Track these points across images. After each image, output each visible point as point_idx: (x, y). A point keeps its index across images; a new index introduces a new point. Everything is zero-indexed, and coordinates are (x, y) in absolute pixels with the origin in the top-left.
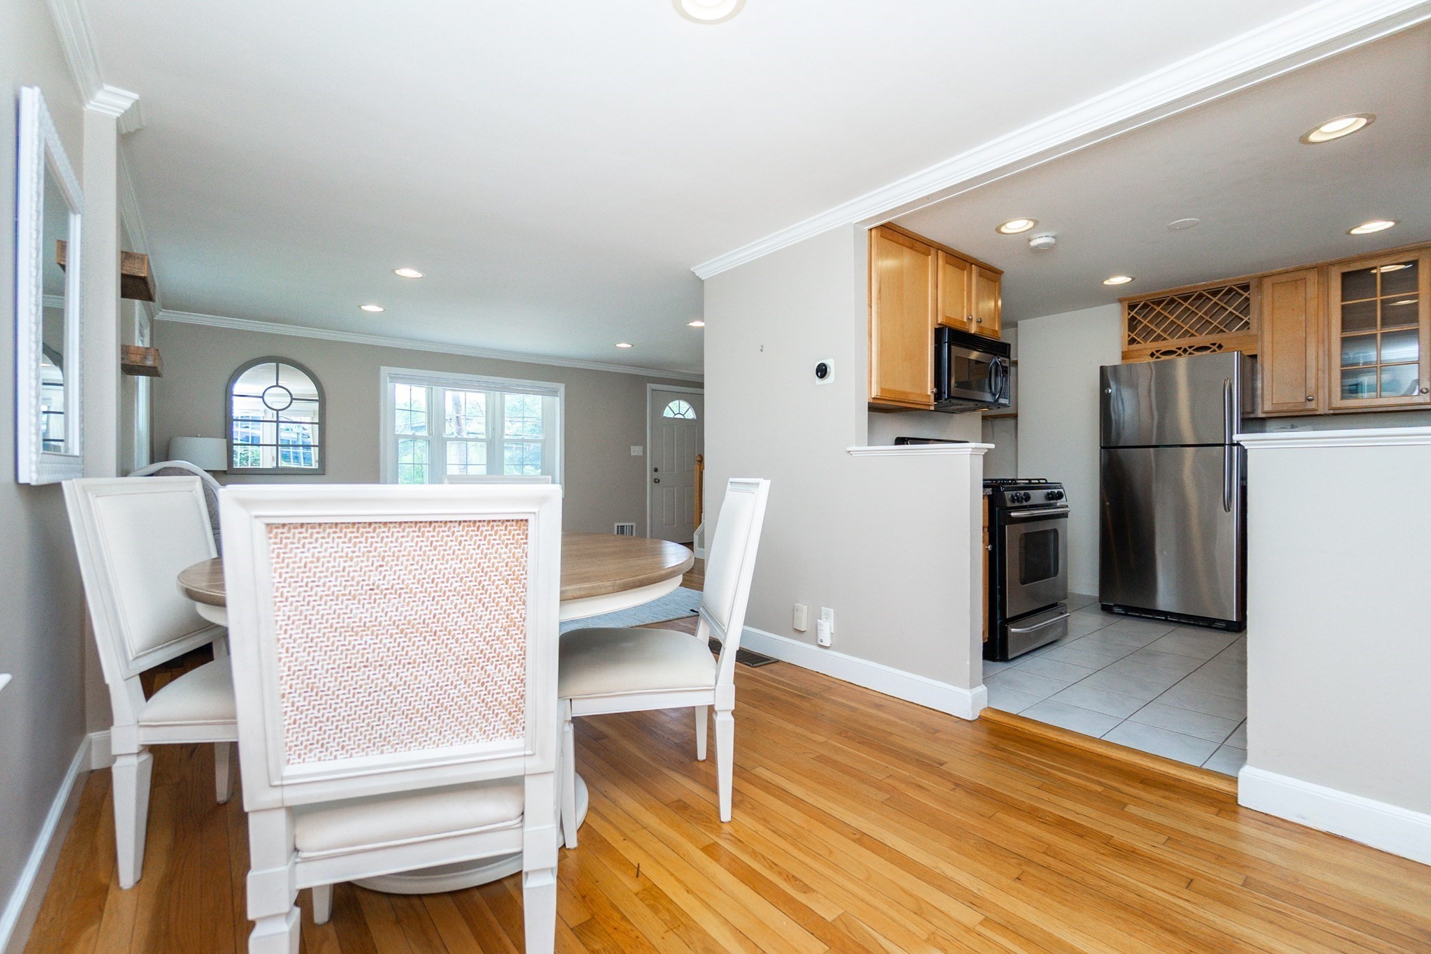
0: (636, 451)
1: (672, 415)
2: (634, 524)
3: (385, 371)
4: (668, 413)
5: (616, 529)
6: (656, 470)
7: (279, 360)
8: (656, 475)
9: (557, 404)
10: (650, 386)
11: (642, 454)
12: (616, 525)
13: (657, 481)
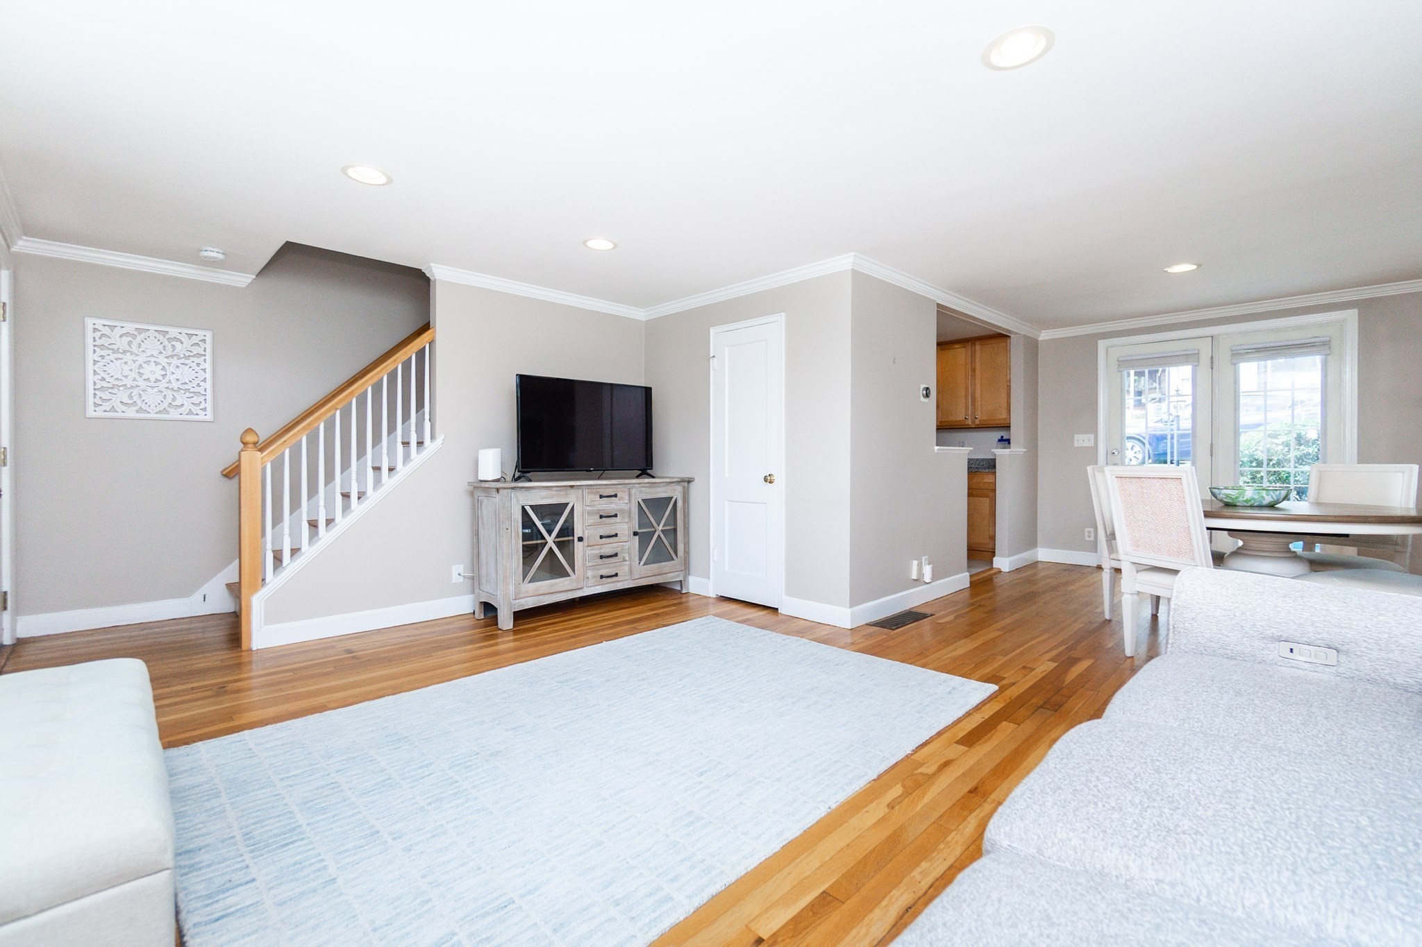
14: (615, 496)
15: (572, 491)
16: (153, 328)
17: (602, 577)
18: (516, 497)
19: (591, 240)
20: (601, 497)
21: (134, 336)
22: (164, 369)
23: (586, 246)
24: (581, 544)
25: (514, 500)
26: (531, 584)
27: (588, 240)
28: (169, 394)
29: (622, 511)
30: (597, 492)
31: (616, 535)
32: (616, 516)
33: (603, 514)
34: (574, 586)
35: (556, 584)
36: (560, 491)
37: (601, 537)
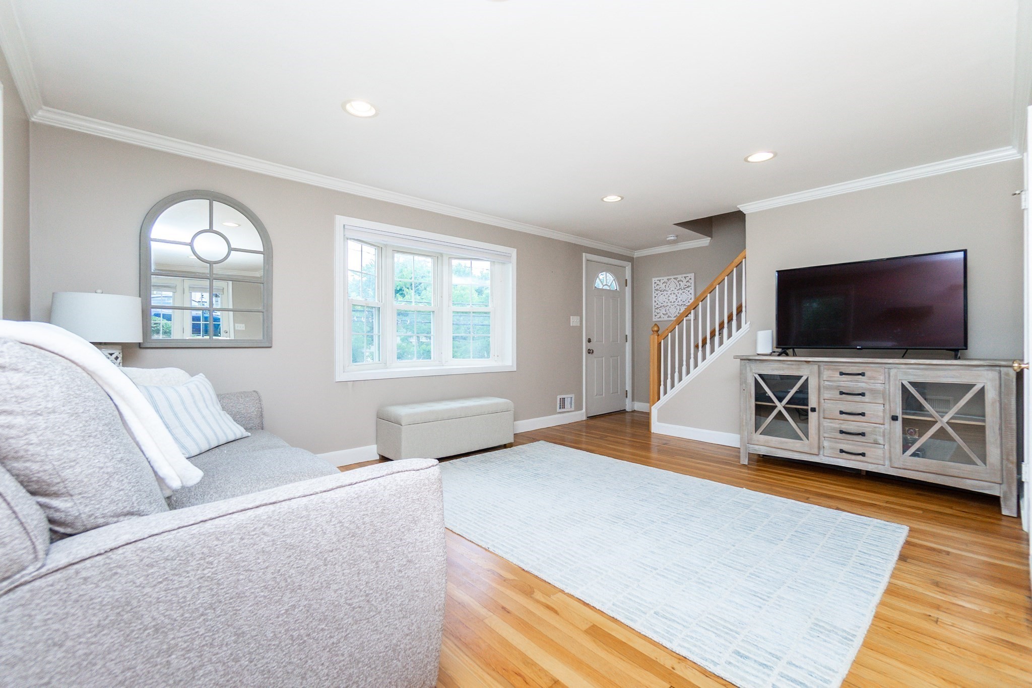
0: (574, 321)
1: (601, 287)
2: (573, 396)
3: (340, 220)
4: (598, 284)
5: (558, 402)
6: (589, 341)
7: (213, 197)
8: (590, 346)
9: (510, 271)
10: (585, 256)
11: (579, 325)
12: (559, 397)
13: (590, 352)
14: (863, 374)
15: (805, 366)
16: (672, 277)
17: (842, 451)
18: (750, 366)
19: (750, 156)
20: (842, 374)
21: (667, 283)
22: (676, 296)
23: (749, 162)
24: (814, 414)
25: (748, 369)
26: (762, 436)
27: (748, 157)
28: (678, 307)
29: (873, 392)
30: (836, 370)
31: (863, 414)
32: (863, 394)
33: (844, 391)
34: (806, 450)
35: (787, 443)
36: (792, 365)
37: (842, 413)
